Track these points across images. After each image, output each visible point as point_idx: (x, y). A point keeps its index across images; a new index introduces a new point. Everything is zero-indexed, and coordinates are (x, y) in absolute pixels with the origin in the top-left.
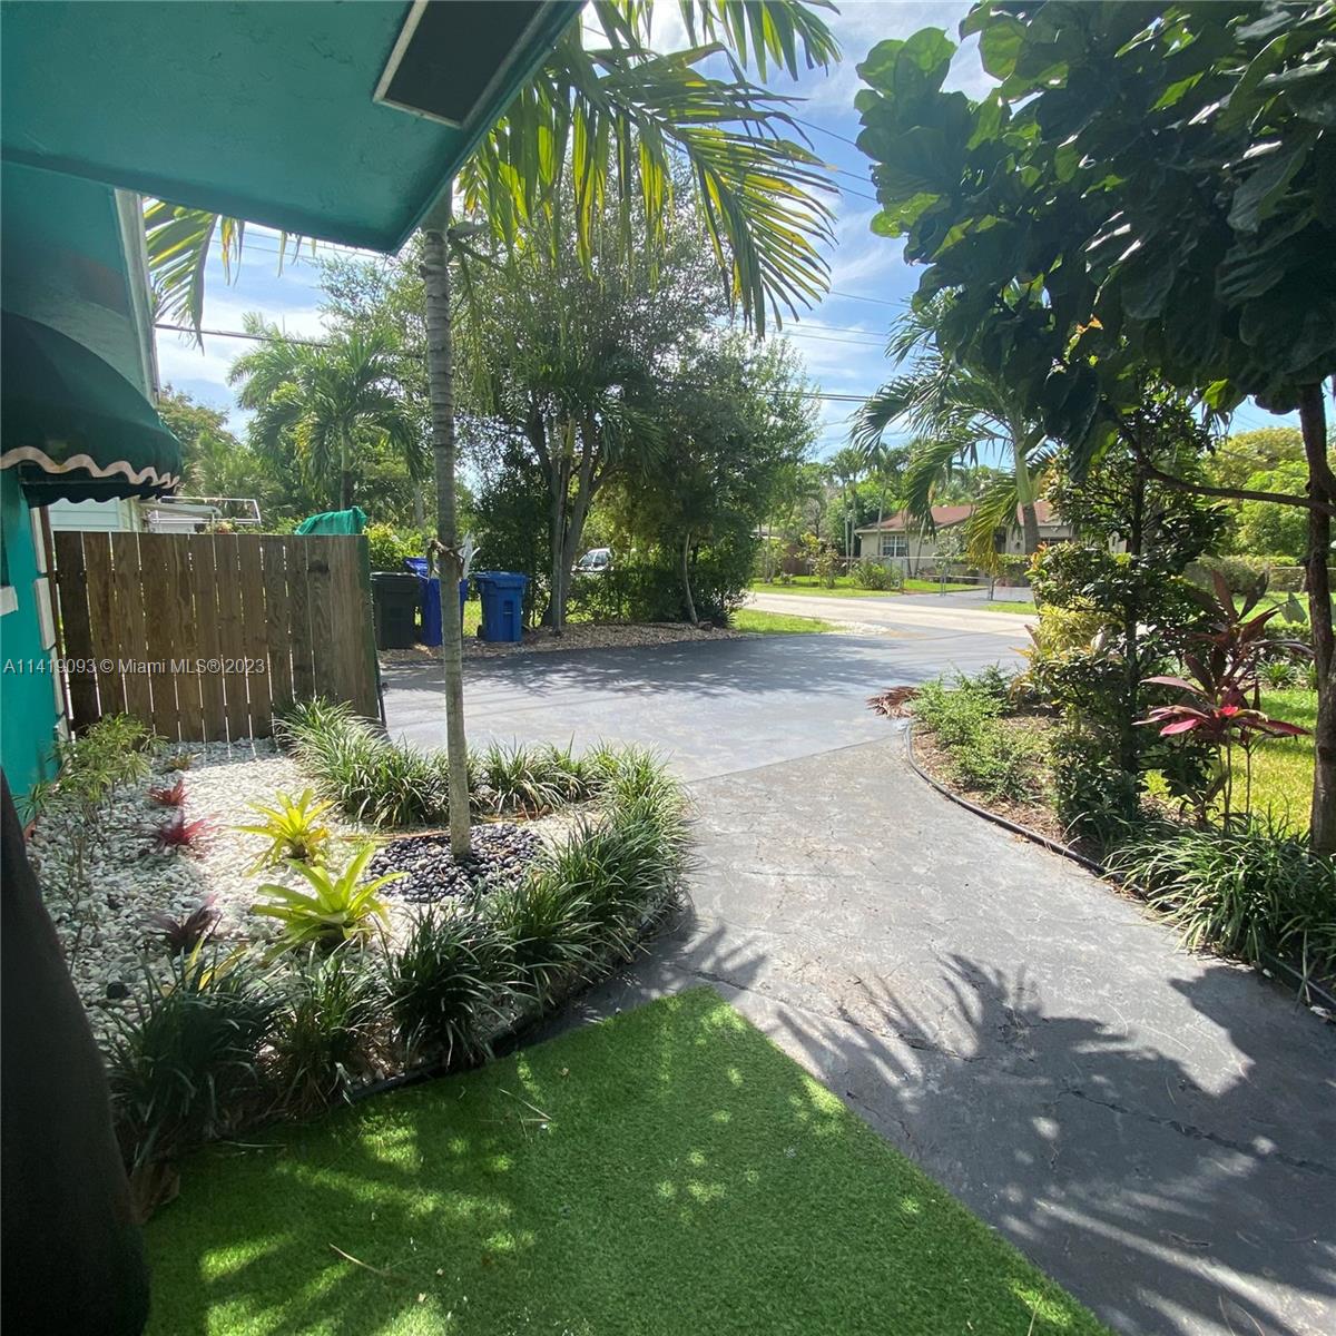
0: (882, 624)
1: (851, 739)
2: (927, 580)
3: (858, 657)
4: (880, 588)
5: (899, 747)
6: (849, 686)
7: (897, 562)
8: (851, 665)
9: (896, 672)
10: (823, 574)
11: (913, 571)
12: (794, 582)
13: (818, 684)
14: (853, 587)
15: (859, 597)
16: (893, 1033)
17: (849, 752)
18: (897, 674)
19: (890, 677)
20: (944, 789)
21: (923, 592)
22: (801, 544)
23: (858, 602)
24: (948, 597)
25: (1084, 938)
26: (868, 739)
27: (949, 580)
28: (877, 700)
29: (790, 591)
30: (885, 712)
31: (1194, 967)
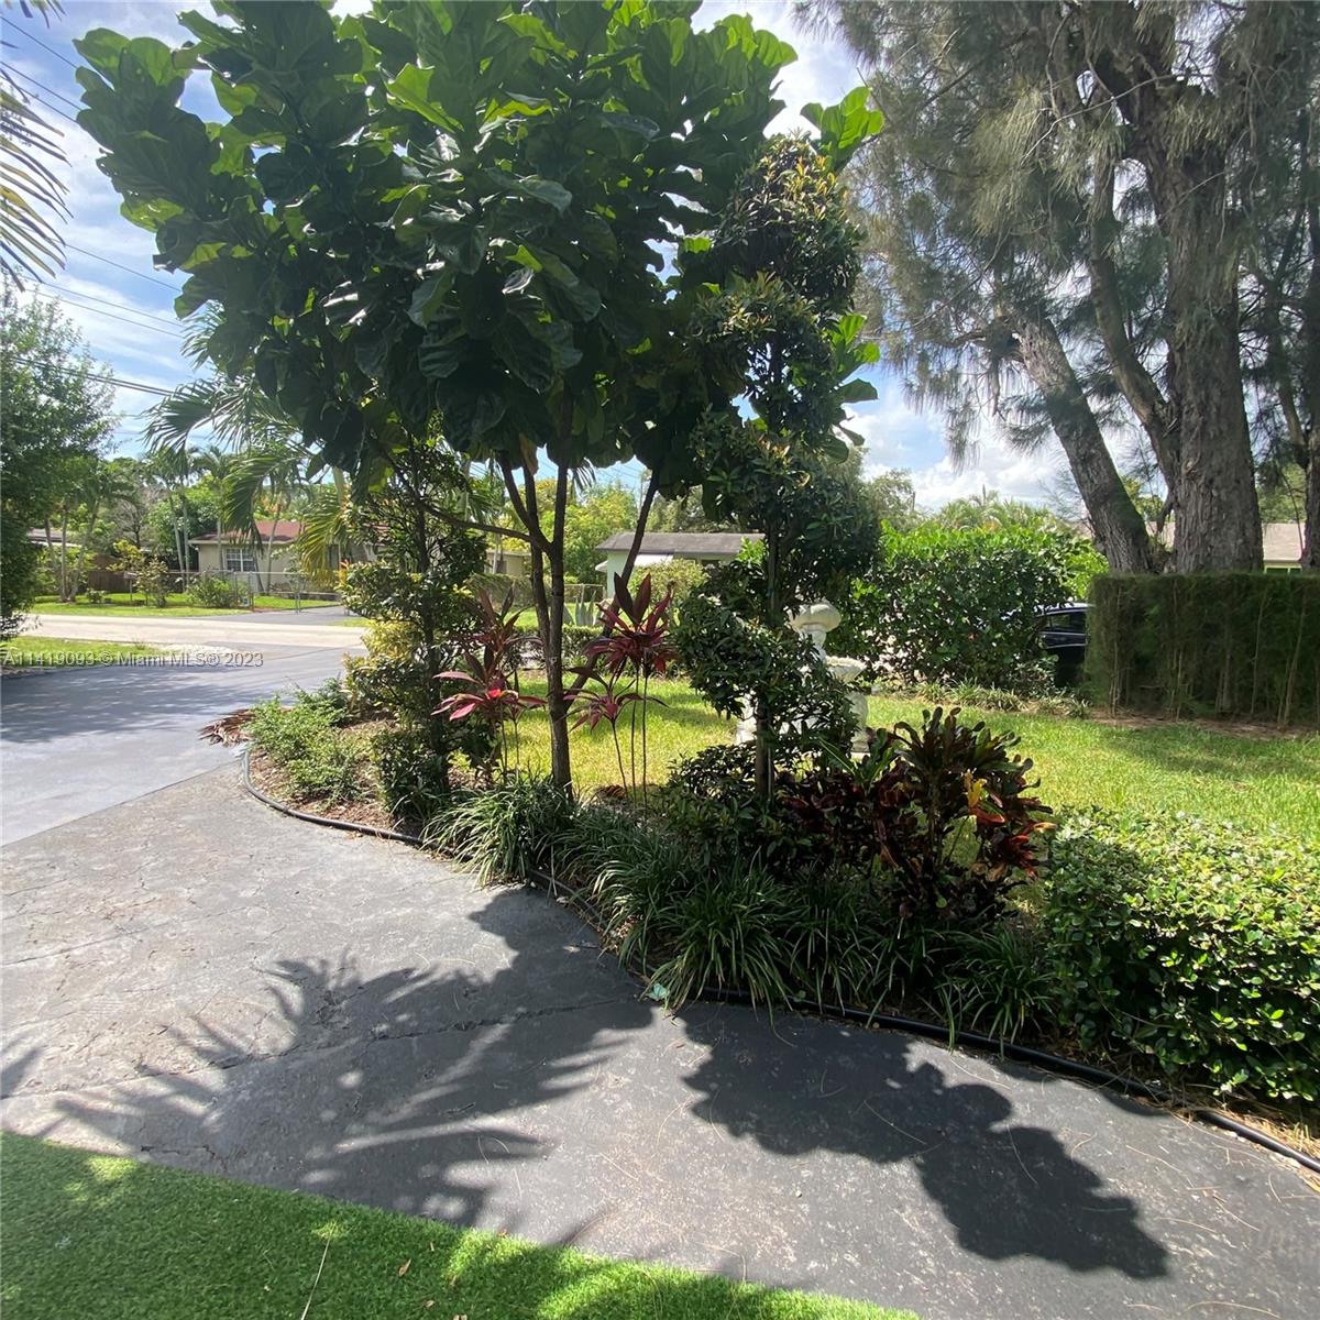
0: (226, 645)
1: (176, 775)
2: (280, 596)
3: (192, 683)
4: (226, 606)
5: (236, 774)
6: (177, 718)
7: (243, 577)
8: (182, 693)
9: (238, 696)
10: (148, 590)
11: (265, 587)
12: (108, 601)
13: (137, 719)
14: (191, 606)
15: (199, 616)
16: (203, 1063)
17: (174, 791)
18: (241, 697)
19: (230, 701)
20: (281, 806)
21: (275, 609)
22: (116, 555)
23: (197, 622)
24: (304, 614)
25: (402, 905)
26: (198, 772)
27: (305, 597)
28: (212, 728)
29: (103, 611)
30: (220, 739)
31: (484, 897)
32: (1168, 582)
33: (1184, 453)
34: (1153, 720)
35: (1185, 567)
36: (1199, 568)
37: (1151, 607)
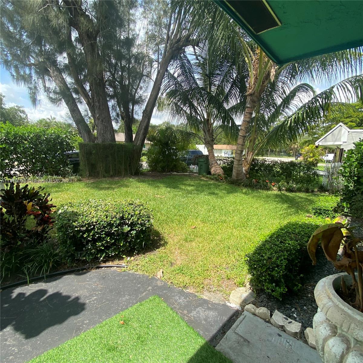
32: (96, 144)
33: (96, 113)
34: (97, 179)
35: (99, 141)
36: (103, 142)
37: (93, 151)
